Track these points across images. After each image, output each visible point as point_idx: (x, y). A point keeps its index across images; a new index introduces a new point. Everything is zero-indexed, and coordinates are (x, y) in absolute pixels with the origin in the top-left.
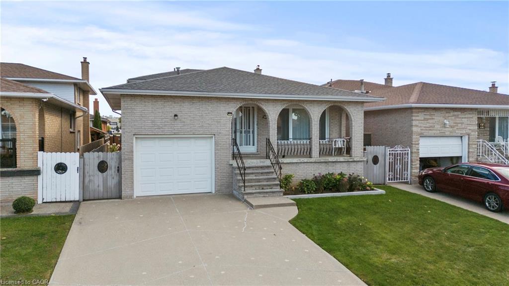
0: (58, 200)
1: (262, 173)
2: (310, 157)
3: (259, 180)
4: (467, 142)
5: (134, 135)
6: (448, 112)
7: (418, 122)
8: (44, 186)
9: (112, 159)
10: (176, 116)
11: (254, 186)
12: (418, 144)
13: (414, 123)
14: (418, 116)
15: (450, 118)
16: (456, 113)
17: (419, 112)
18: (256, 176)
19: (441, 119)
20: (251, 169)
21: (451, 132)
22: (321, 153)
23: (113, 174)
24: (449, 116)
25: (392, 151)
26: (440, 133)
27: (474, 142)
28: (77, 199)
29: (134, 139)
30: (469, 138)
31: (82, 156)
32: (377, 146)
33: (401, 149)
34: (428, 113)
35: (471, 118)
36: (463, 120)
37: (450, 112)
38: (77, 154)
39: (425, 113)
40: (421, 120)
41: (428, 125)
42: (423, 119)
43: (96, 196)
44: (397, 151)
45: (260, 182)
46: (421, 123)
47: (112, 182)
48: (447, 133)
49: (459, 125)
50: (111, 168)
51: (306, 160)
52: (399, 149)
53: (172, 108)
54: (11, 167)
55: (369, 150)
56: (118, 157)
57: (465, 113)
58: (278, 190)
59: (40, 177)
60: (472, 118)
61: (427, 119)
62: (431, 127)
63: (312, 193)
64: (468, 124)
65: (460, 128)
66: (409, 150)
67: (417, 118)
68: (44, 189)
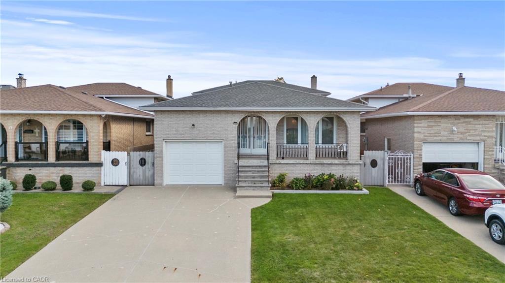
0: (114, 184)
1: (258, 171)
2: (307, 159)
3: (254, 177)
4: (483, 148)
5: (164, 139)
6: (457, 119)
7: (420, 129)
8: (105, 174)
9: (149, 157)
10: (193, 125)
11: (247, 181)
12: (421, 150)
13: (416, 130)
14: (421, 123)
15: (459, 124)
16: (467, 120)
17: (422, 119)
18: (253, 173)
19: (449, 125)
20: (251, 168)
21: (461, 138)
22: (318, 156)
23: (150, 167)
24: (459, 123)
25: (392, 155)
26: (447, 139)
27: (490, 148)
28: (126, 184)
29: (164, 142)
30: (484, 144)
31: (129, 154)
32: (375, 150)
33: (402, 154)
34: (434, 120)
35: (487, 124)
36: (476, 126)
37: (460, 119)
38: (126, 153)
39: (429, 120)
40: (425, 127)
41: (432, 132)
42: (426, 125)
43: (138, 183)
44: (397, 156)
45: (254, 178)
46: (425, 130)
47: (149, 174)
48: (455, 140)
49: (471, 131)
50: (148, 163)
51: (302, 161)
52: (400, 154)
53: (189, 120)
54: (84, 160)
55: (367, 155)
56: (153, 155)
57: (479, 119)
58: (267, 185)
59: (102, 168)
60: (489, 124)
61: (432, 126)
62: (436, 133)
63: (300, 190)
64: (482, 131)
65: (472, 135)
66: (412, 155)
67: (420, 125)
68: (105, 176)
